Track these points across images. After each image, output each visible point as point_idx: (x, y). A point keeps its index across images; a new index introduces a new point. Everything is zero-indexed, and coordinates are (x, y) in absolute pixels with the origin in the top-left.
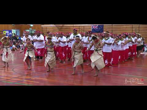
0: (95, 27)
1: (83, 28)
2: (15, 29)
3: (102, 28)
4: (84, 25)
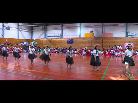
3: (73, 41)
4: (63, 39)
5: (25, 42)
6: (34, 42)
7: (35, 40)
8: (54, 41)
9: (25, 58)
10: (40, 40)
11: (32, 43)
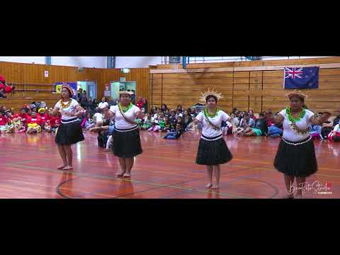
0: (294, 73)
1: (260, 75)
2: (84, 81)
3: (314, 77)
4: (264, 68)
5: (79, 83)
6: (124, 80)
7: (126, 71)
8: (217, 76)
9: (79, 157)
10: (152, 71)
11: (116, 86)
